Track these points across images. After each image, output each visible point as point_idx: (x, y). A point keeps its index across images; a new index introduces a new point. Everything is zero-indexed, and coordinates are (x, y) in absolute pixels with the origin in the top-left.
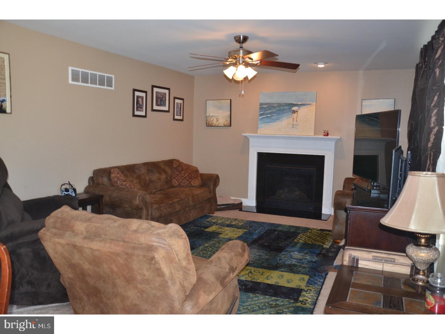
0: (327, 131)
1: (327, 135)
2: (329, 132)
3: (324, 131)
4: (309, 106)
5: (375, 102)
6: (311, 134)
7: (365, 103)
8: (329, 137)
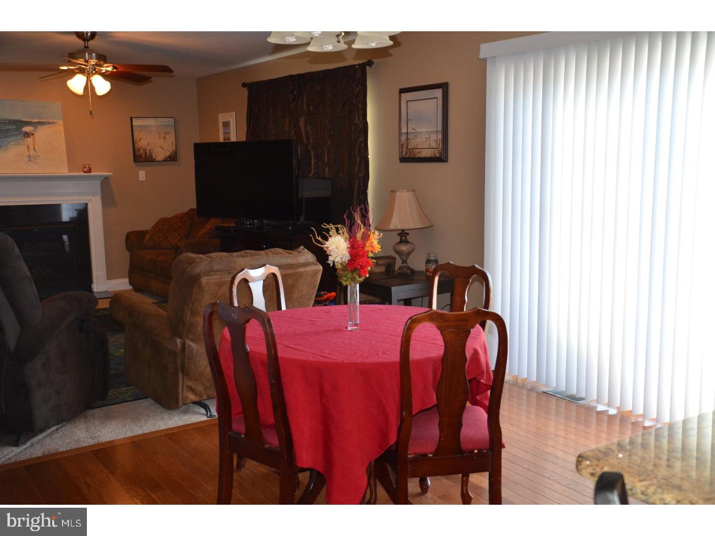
0: (88, 165)
1: (90, 171)
2: (91, 167)
3: (84, 165)
4: (52, 125)
5: (151, 122)
6: (64, 171)
7: (136, 122)
8: (92, 174)
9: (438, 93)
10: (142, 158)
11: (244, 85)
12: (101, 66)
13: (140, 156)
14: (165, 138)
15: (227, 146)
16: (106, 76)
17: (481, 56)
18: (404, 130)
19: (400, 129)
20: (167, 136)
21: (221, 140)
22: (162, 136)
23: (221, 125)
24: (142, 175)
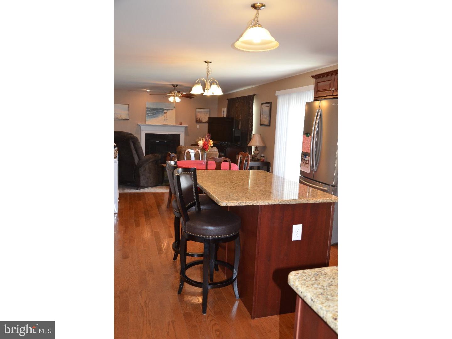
1: (182, 124)
3: (180, 123)
4: (172, 110)
5: (202, 110)
6: (174, 124)
7: (197, 110)
8: (182, 125)
9: (269, 105)
10: (198, 121)
11: (227, 99)
12: (178, 94)
13: (198, 120)
14: (206, 115)
15: (224, 118)
16: (179, 97)
17: (276, 95)
18: (262, 116)
19: (261, 116)
20: (207, 115)
21: (222, 117)
22: (205, 114)
23: (222, 112)
24: (198, 127)
